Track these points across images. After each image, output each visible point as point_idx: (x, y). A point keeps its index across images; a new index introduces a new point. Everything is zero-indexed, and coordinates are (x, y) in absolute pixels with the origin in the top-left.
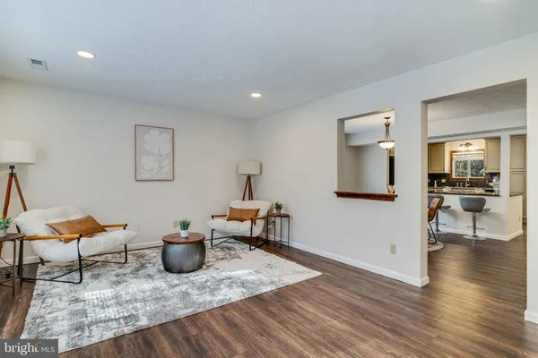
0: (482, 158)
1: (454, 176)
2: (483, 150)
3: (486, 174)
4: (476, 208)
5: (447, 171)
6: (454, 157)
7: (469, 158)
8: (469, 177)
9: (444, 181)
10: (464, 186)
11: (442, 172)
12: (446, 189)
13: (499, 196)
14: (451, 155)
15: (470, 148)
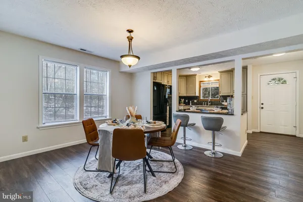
0: (218, 86)
1: (202, 98)
2: (218, 80)
3: (220, 96)
4: (215, 126)
5: (197, 94)
6: (201, 85)
7: (210, 86)
8: (210, 98)
9: (195, 101)
10: (207, 104)
11: (194, 95)
12: (193, 108)
13: (233, 115)
14: (200, 84)
15: (211, 79)
